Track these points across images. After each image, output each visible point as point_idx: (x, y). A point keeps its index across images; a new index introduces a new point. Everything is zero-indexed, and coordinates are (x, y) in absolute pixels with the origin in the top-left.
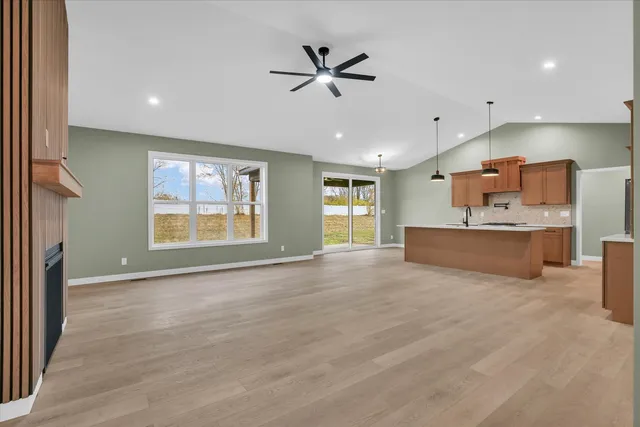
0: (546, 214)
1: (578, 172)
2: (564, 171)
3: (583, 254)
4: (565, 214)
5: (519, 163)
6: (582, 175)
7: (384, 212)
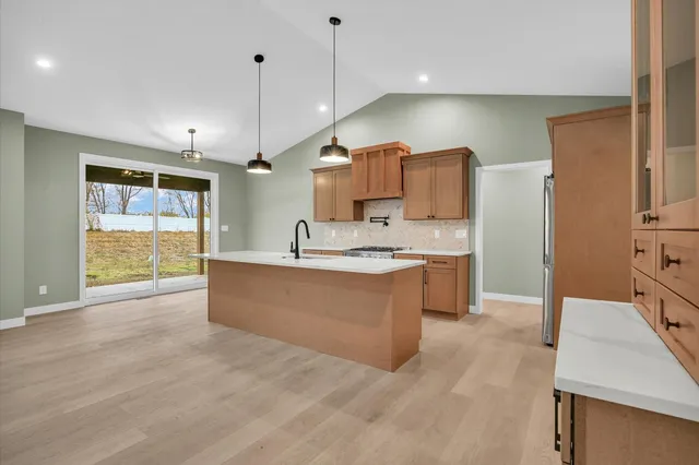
0: (437, 233)
1: (477, 169)
2: (459, 167)
3: (484, 291)
4: (461, 233)
5: (400, 154)
6: (484, 175)
7: (225, 228)
